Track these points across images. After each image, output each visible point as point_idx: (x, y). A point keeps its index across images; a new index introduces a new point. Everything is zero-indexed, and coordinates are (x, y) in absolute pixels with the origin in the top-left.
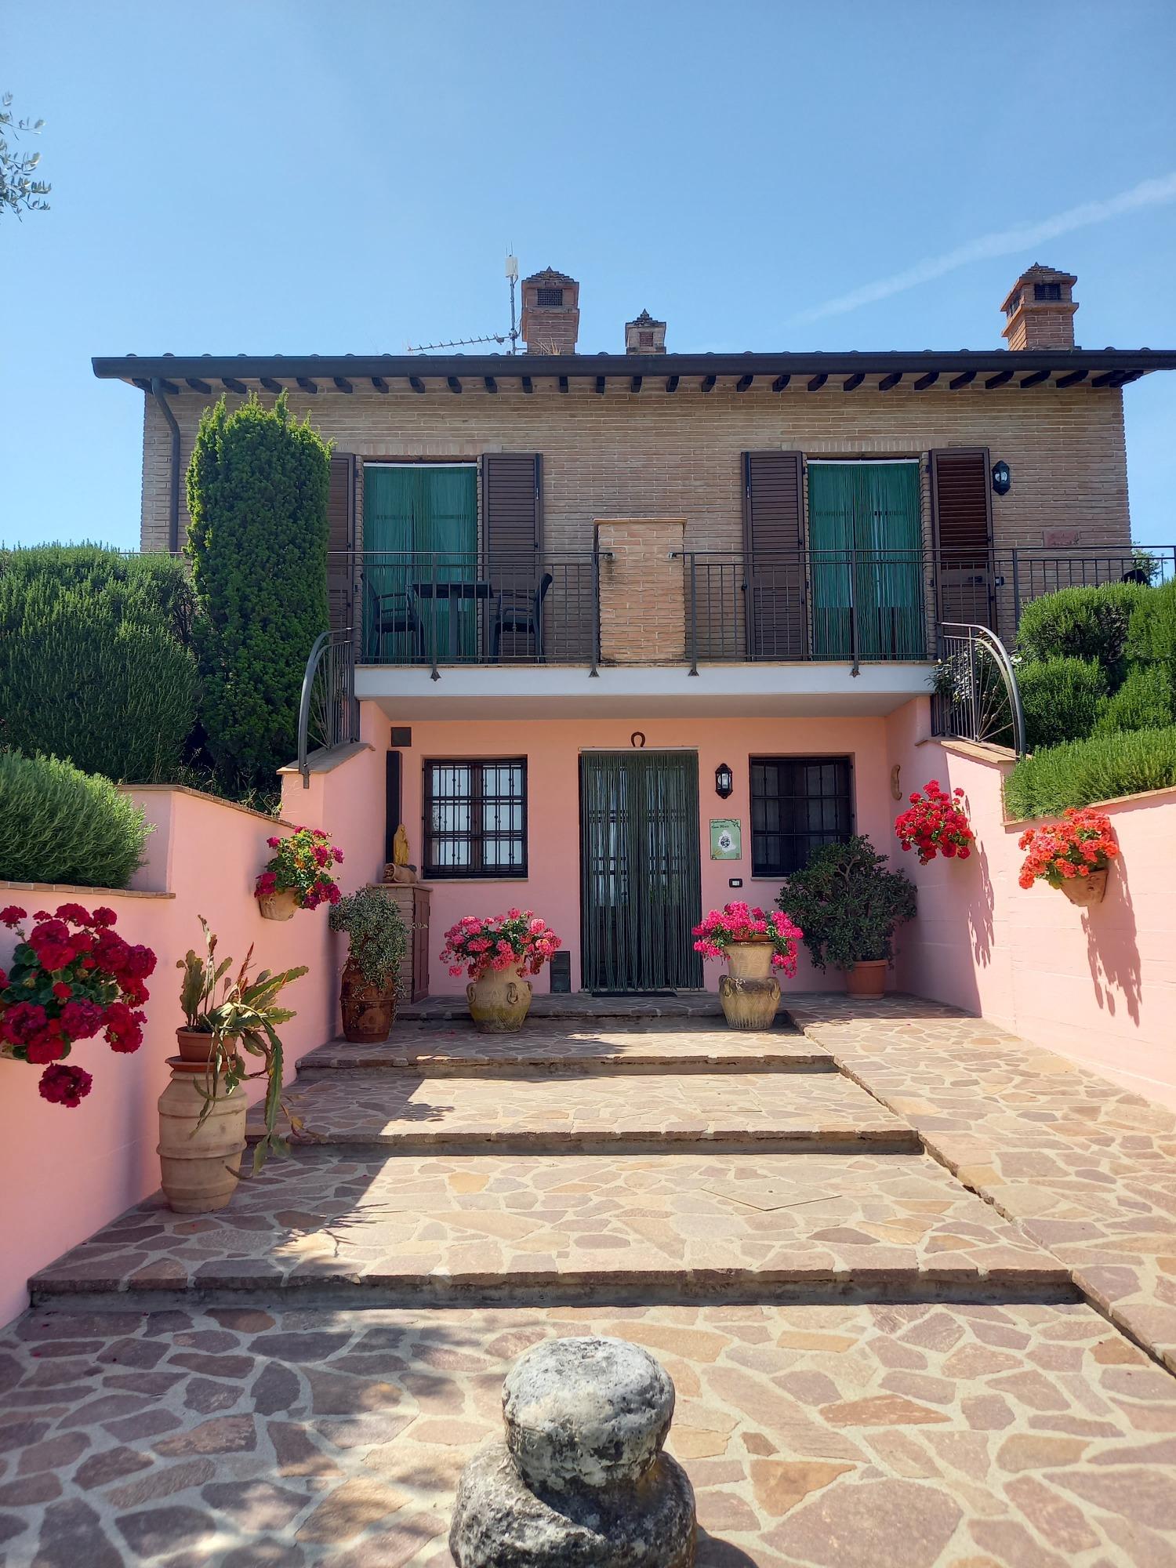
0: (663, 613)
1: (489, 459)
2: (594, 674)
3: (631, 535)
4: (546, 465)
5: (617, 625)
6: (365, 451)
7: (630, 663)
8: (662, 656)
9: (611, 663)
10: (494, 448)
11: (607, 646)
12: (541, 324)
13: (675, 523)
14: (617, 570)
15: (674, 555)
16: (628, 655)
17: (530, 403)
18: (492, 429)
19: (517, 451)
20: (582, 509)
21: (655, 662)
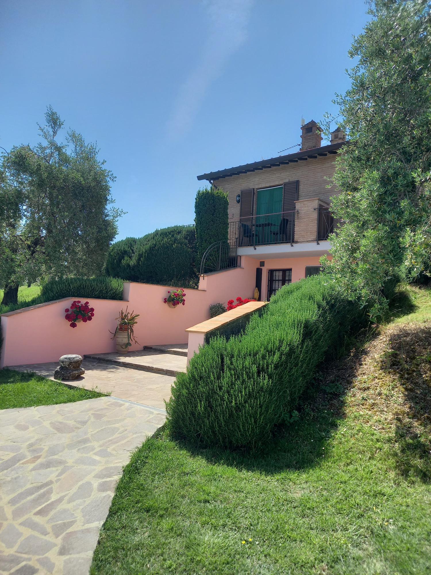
0: (311, 227)
1: (285, 184)
2: (292, 246)
3: (304, 205)
4: (300, 183)
5: (299, 231)
6: (257, 187)
7: (301, 242)
8: (310, 240)
9: (297, 242)
10: (287, 181)
11: (296, 237)
12: (306, 139)
13: (316, 200)
14: (300, 215)
15: (315, 209)
16: (301, 240)
17: (298, 165)
18: (287, 175)
19: (293, 180)
20: (309, 195)
21: (308, 241)
